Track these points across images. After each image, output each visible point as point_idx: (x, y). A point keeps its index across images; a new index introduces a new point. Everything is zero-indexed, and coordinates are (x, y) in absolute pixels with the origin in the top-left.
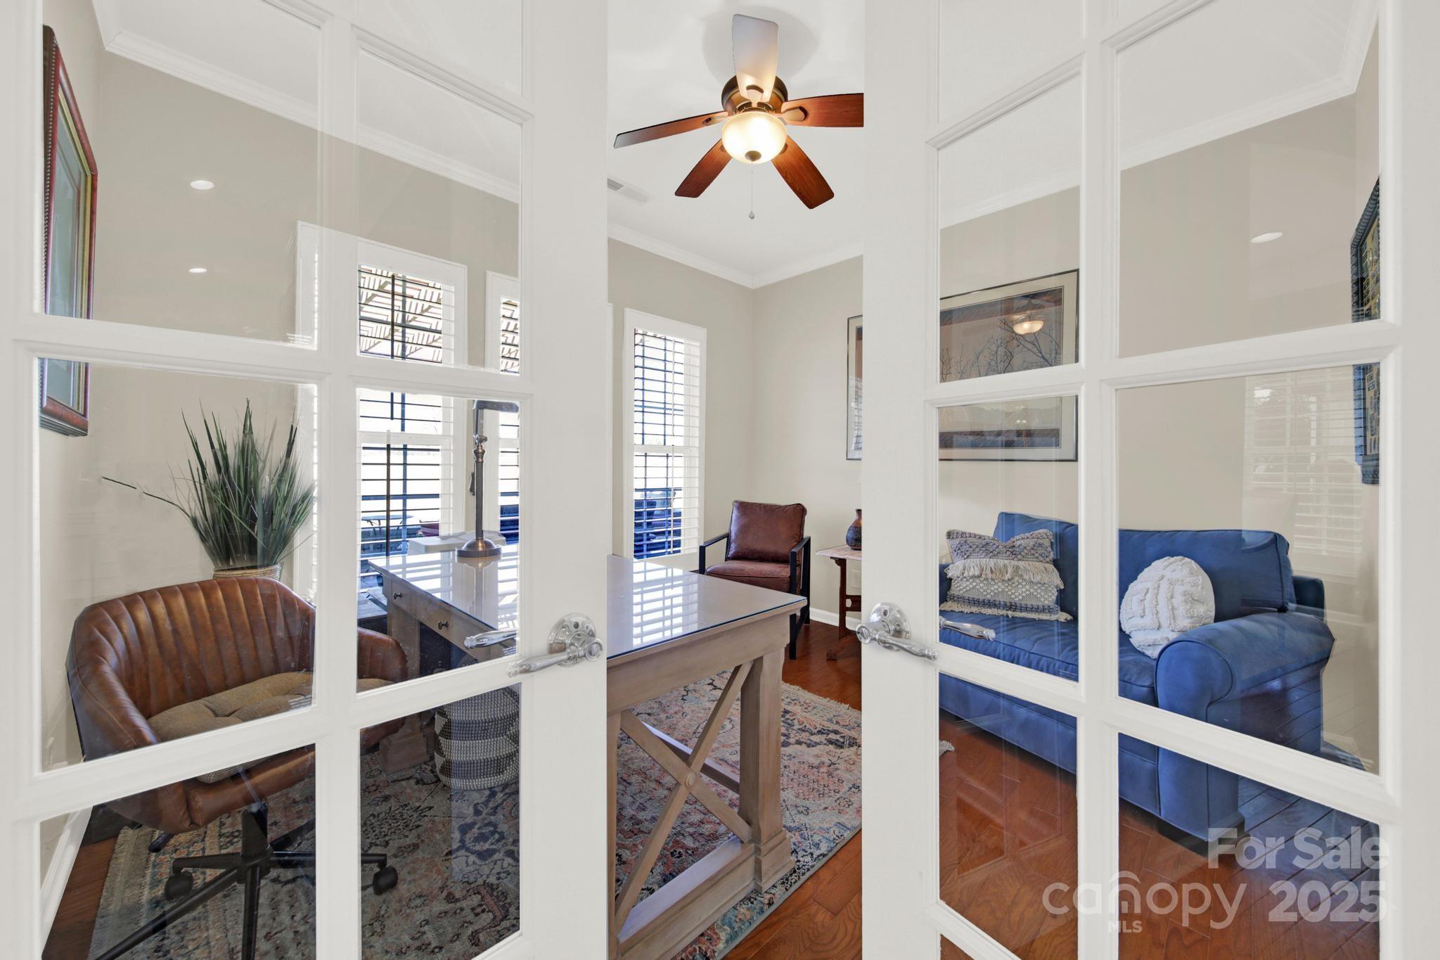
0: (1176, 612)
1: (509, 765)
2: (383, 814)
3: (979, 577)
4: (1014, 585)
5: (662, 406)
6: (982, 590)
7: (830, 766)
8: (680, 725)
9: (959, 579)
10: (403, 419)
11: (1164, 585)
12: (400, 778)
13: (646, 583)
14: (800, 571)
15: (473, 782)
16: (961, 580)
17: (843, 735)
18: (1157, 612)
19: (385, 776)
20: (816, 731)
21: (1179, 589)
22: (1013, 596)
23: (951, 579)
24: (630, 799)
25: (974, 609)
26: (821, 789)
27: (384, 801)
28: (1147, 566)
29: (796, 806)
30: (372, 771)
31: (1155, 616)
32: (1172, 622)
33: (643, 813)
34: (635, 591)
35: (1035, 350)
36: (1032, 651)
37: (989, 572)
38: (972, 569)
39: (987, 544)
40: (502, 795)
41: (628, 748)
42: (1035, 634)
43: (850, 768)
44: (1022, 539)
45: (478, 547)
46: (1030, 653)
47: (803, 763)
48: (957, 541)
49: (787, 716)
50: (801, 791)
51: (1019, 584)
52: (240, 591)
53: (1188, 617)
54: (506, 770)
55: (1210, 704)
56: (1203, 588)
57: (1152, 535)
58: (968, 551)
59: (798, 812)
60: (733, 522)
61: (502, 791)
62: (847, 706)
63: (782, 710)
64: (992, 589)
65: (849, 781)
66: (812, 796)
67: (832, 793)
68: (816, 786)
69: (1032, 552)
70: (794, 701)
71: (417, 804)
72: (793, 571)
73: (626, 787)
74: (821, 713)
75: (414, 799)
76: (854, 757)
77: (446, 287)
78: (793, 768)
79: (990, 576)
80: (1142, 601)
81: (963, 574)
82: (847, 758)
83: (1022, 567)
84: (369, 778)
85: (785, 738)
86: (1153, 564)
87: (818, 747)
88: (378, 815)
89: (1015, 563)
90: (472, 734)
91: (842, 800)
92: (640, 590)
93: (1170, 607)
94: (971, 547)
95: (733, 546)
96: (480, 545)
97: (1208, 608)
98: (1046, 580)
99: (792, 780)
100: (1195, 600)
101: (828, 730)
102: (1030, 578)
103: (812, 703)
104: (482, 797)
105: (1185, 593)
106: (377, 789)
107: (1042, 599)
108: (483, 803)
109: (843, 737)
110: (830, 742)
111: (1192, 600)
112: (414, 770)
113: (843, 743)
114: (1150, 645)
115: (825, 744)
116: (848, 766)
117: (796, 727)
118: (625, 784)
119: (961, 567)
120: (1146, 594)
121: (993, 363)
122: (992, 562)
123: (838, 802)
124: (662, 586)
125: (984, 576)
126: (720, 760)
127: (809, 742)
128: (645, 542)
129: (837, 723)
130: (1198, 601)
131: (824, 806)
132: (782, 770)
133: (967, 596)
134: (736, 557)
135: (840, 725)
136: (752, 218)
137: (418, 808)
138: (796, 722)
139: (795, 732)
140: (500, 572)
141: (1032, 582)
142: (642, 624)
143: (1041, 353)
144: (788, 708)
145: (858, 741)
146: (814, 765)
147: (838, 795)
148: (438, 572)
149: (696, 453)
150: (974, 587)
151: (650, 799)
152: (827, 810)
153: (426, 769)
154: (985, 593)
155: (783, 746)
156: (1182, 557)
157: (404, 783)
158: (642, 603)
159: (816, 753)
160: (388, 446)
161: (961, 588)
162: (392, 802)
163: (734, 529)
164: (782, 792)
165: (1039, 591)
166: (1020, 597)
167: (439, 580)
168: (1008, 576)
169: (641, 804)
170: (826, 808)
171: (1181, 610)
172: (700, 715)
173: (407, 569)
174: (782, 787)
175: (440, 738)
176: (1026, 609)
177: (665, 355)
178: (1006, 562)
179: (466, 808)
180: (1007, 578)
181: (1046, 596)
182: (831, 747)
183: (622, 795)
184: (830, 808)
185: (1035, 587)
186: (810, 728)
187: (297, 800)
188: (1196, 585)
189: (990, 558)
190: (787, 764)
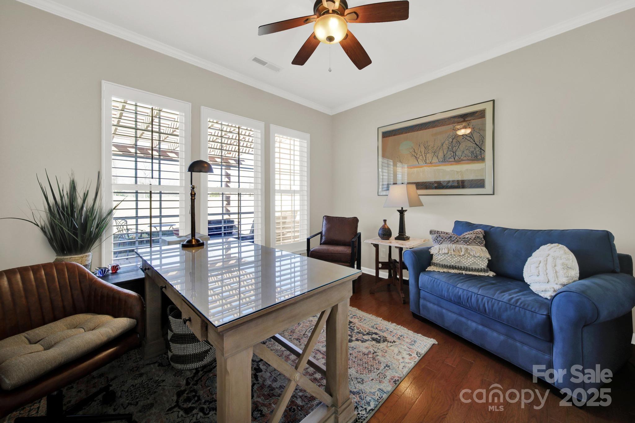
0: (558, 274)
1: (206, 356)
2: (138, 385)
3: (447, 254)
4: (465, 258)
5: (289, 171)
6: (449, 260)
7: (373, 354)
8: (297, 330)
9: (437, 255)
10: (160, 178)
11: (550, 259)
12: (150, 363)
13: (282, 256)
14: (356, 250)
15: (187, 366)
16: (438, 255)
17: (380, 335)
18: (547, 274)
19: (143, 361)
20: (365, 333)
21: (559, 262)
22: (465, 263)
23: (432, 255)
24: (269, 374)
25: (445, 270)
26: (369, 368)
27: (140, 376)
28: (538, 249)
29: (357, 379)
30: (137, 359)
31: (546, 275)
32: (556, 279)
33: (275, 384)
34: (276, 260)
35: (471, 140)
36: (479, 293)
37: (452, 251)
38: (444, 250)
39: (451, 237)
40: (202, 372)
41: (270, 344)
42: (479, 284)
43: (384, 354)
44: (469, 234)
45: (192, 242)
46: (478, 294)
47: (360, 352)
48: (435, 235)
49: (351, 325)
50: (359, 369)
51: (468, 257)
52: (55, 270)
53: (565, 277)
54: (205, 359)
55: (584, 326)
56: (572, 261)
57: (538, 232)
58: (441, 240)
59: (358, 382)
60: (324, 226)
61: (202, 371)
62: (381, 319)
63: (349, 321)
64: (454, 260)
65: (384, 363)
66: (365, 372)
67: (375, 370)
68: (367, 366)
69: (474, 241)
70: (354, 316)
71: (157, 378)
72: (353, 250)
73: (267, 367)
74: (368, 323)
75: (156, 375)
76: (386, 348)
77: (181, 114)
78: (354, 355)
79: (453, 253)
80: (537, 267)
81: (439, 252)
82: (382, 349)
83: (469, 249)
84: (134, 363)
85: (350, 337)
86: (541, 247)
87: (368, 342)
88: (136, 385)
89: (466, 246)
90: (186, 341)
91: (381, 374)
92: (279, 259)
93: (555, 271)
94: (442, 238)
95: (324, 238)
96: (194, 241)
97: (575, 272)
98: (482, 255)
99: (354, 362)
100: (568, 268)
101: (372, 333)
102: (474, 254)
103: (363, 317)
104: (191, 374)
105: (563, 264)
106: (137, 370)
107: (480, 265)
108: (191, 378)
109: (380, 337)
110: (373, 339)
111: (567, 268)
112: (158, 358)
113: (380, 340)
114: (543, 291)
115: (371, 341)
116: (383, 354)
117: (356, 331)
118: (267, 365)
119: (438, 249)
120: (539, 264)
121: (450, 147)
122: (454, 246)
123: (379, 375)
124: (290, 257)
125: (450, 253)
126: (317, 350)
127: (362, 339)
128: (281, 236)
129: (377, 328)
130: (570, 268)
131: (371, 378)
132: (349, 356)
133: (441, 263)
134: (325, 243)
135: (378, 329)
136: (330, 71)
137: (157, 380)
138: (355, 328)
139: (355, 334)
140: (209, 253)
141: (475, 256)
142: (280, 276)
143: (475, 142)
144: (352, 320)
145: (387, 339)
146: (366, 353)
147: (379, 372)
148: (178, 253)
149: (305, 193)
150: (445, 259)
151: (280, 374)
152: (373, 381)
153: (165, 357)
154: (450, 262)
155: (349, 342)
156: (558, 244)
157: (152, 365)
158: (280, 266)
159: (366, 346)
160: (151, 192)
161: (438, 259)
162: (144, 377)
163: (324, 230)
164: (349, 369)
165: (479, 261)
166: (469, 264)
167: (179, 257)
168: (462, 253)
169: (274, 377)
170: (372, 380)
171: (561, 273)
172: (307, 324)
173: (162, 252)
174: (349, 367)
175: (170, 342)
176: (472, 270)
177: (290, 146)
178: (461, 246)
179: (182, 381)
180: (462, 254)
181: (482, 264)
182: (374, 342)
183: (265, 372)
184: (374, 379)
185: (477, 259)
186: (363, 331)
187: (94, 376)
188: (568, 259)
189: (453, 244)
190: (351, 352)
